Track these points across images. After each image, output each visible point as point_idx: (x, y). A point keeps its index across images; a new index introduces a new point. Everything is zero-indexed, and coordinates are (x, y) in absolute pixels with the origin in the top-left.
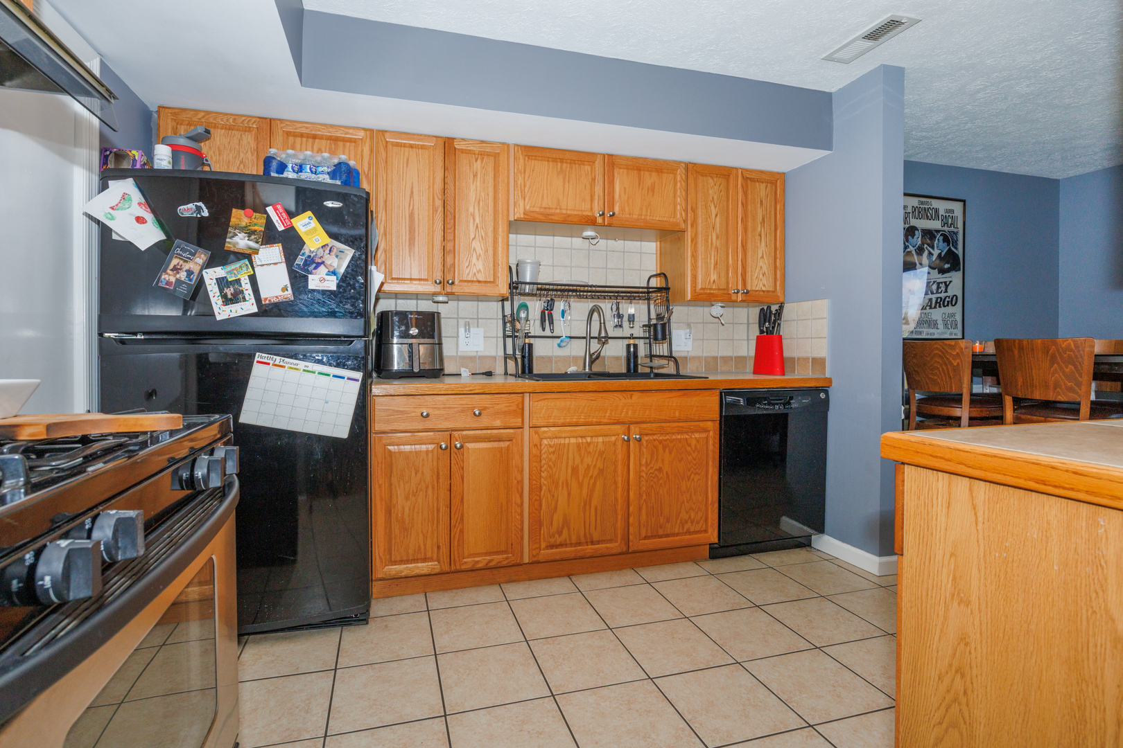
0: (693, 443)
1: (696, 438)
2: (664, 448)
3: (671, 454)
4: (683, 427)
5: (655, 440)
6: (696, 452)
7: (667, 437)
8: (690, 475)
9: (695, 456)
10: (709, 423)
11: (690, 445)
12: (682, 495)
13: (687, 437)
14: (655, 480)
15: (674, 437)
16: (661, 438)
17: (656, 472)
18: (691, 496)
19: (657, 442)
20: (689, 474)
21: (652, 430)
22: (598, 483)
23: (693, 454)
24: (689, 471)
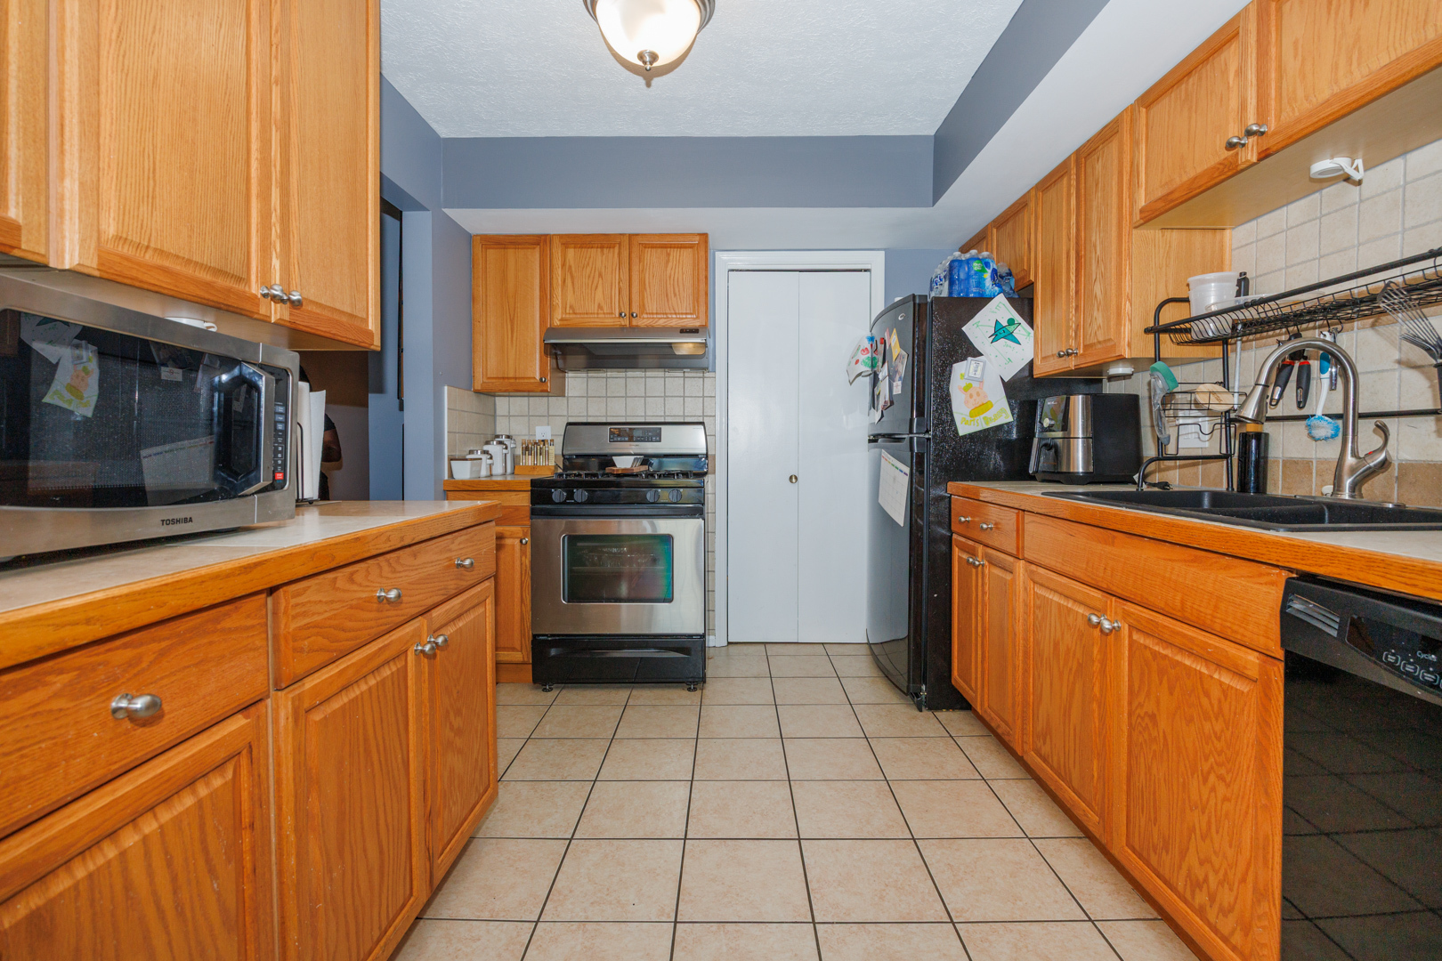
0: (1216, 693)
1: (1221, 683)
2: (1162, 672)
3: (1171, 694)
4: (1191, 639)
5: (1146, 647)
6: (1221, 720)
7: (1168, 652)
8: (1209, 773)
9: (1218, 728)
10: (1252, 658)
11: (1207, 694)
12: (1191, 810)
13: (1204, 670)
14: (1146, 736)
15: (1179, 658)
16: (1156, 648)
17: (1147, 720)
18: (1209, 828)
19: (1148, 654)
20: (1206, 767)
21: (1138, 621)
22: (1077, 685)
23: (1214, 722)
24: (1206, 760)
